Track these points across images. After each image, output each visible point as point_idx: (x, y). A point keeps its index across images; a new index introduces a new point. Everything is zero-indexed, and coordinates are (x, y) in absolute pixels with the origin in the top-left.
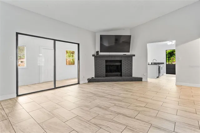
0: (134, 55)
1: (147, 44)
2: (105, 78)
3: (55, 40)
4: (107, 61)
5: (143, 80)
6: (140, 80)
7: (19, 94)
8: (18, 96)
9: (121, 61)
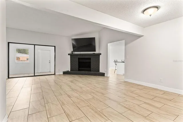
0: (101, 54)
1: (108, 44)
2: (77, 72)
3: (35, 45)
4: (79, 59)
5: (105, 75)
6: (103, 75)
7: (10, 77)
8: (9, 78)
9: (90, 59)
